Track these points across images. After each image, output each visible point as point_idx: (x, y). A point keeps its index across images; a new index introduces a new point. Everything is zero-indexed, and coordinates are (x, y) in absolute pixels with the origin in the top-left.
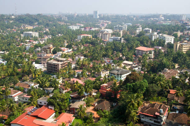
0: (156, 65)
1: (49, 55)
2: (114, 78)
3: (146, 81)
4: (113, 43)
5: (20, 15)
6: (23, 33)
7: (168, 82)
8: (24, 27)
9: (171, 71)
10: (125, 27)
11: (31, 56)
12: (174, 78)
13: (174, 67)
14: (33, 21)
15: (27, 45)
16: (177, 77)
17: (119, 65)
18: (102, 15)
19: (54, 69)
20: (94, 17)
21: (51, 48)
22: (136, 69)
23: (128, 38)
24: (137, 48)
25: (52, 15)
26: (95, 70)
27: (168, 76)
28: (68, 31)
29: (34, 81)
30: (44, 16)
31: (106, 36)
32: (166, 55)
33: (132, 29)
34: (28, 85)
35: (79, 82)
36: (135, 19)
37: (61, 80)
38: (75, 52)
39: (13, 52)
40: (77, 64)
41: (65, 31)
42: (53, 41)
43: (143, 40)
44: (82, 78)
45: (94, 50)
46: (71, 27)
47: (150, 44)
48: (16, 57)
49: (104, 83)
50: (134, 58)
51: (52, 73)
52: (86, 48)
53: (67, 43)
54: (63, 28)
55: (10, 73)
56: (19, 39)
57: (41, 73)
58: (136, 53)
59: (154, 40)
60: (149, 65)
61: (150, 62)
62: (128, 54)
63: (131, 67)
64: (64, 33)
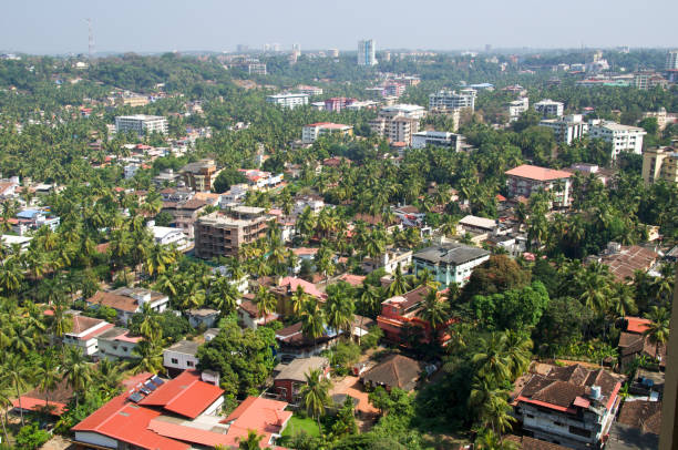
0: (577, 231)
1: (204, 195)
2: (430, 275)
3: (541, 285)
4: (428, 152)
5: (105, 57)
6: (113, 120)
7: (621, 292)
8: (119, 99)
9: (632, 252)
10: (469, 97)
11: (141, 200)
12: (642, 278)
13: (645, 237)
14: (149, 78)
15: (127, 160)
16: (654, 273)
17: (446, 232)
18: (389, 55)
19: (219, 244)
20: (361, 62)
21: (210, 171)
22: (509, 244)
23: (478, 135)
24: (512, 172)
25: (214, 58)
26: (364, 247)
27: (620, 270)
28: (269, 113)
29: (150, 286)
30: (183, 61)
31: (400, 129)
32: (617, 194)
33: (493, 104)
34: (131, 301)
35: (306, 290)
36: (503, 66)
37: (246, 285)
38: (294, 186)
39: (80, 186)
40: (302, 226)
41: (259, 113)
42: (216, 147)
43: (533, 141)
44: (316, 277)
45: (359, 178)
46: (280, 98)
47: (558, 157)
48: (90, 201)
49: (393, 295)
50: (499, 207)
51: (215, 259)
52: (332, 171)
53: (265, 155)
54: (250, 103)
55: (71, 259)
56: (100, 142)
57: (176, 258)
58: (507, 188)
59: (573, 142)
60: (552, 229)
61: (558, 219)
62: (479, 192)
63: (490, 237)
64: (257, 120)
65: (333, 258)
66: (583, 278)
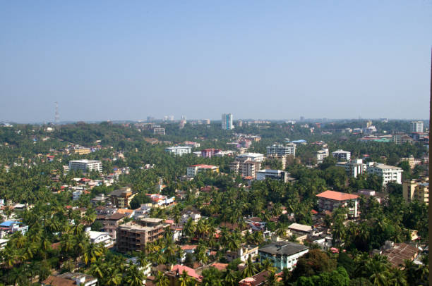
0: (364, 233)
1: (123, 211)
2: (270, 263)
3: (343, 270)
4: (267, 183)
5: (64, 124)
6: (67, 163)
7: (397, 274)
8: (72, 150)
9: (402, 248)
10: (292, 148)
11: (83, 214)
12: (410, 265)
13: (409, 238)
14: (91, 137)
15: (75, 188)
16: (417, 262)
17: (280, 234)
18: (241, 123)
19: (133, 243)
20: (224, 127)
21: (128, 195)
22: (321, 241)
23: (298, 172)
24: (320, 195)
25: (132, 124)
26: (227, 245)
27: (395, 259)
28: (166, 158)
29: (86, 271)
30: (114, 126)
31: (249, 169)
32: (388, 209)
33: (307, 153)
34: (72, 282)
35: (188, 274)
36: (312, 130)
37: (149, 270)
38: (182, 205)
39: (44, 205)
40: (186, 231)
41: (160, 158)
42: (132, 180)
43: (333, 176)
44: (196, 265)
45: (223, 200)
46: (173, 149)
47: (350, 185)
48: (49, 215)
49: (246, 276)
50: (314, 218)
51: (129, 253)
52: (206, 195)
53: (163, 184)
54: (154, 152)
55: (33, 254)
56: (58, 177)
57: (104, 252)
58: (318, 205)
59: (358, 176)
60: (348, 232)
61: (352, 225)
62: (300, 209)
63: (308, 237)
64: (158, 162)
65: (207, 252)
66: (371, 265)
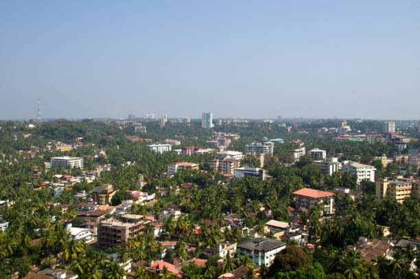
0: (339, 229)
1: (104, 207)
2: (249, 259)
3: (319, 265)
4: (245, 180)
5: (46, 121)
6: (48, 160)
7: (370, 270)
8: (54, 147)
9: (375, 243)
10: (270, 146)
12: (382, 261)
13: (381, 234)
14: (73, 134)
15: (56, 184)
16: (389, 257)
17: (258, 230)
18: (221, 121)
19: (113, 239)
20: (204, 126)
21: (109, 192)
22: (298, 238)
23: (276, 170)
24: (296, 193)
25: (114, 122)
26: (206, 241)
27: (368, 255)
28: (147, 156)
29: (66, 267)
30: (95, 124)
31: (228, 167)
32: (362, 206)
33: (284, 151)
34: (52, 278)
35: (169, 269)
36: (289, 129)
37: (130, 266)
38: (162, 202)
39: (24, 201)
40: (166, 227)
41: (141, 155)
42: (113, 177)
43: (309, 174)
44: (175, 261)
45: (203, 197)
46: (154, 147)
47: (325, 183)
48: (30, 212)
49: (225, 272)
50: (291, 215)
51: (110, 249)
52: (186, 192)
53: (144, 181)
54: (136, 149)
55: (13, 250)
56: (40, 173)
57: (84, 249)
58: (295, 202)
59: (333, 174)
60: (324, 229)
61: (327, 222)
62: (277, 205)
63: (285, 234)
64: (140, 160)
65: (186, 248)
66: (345, 260)
